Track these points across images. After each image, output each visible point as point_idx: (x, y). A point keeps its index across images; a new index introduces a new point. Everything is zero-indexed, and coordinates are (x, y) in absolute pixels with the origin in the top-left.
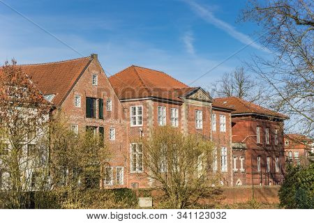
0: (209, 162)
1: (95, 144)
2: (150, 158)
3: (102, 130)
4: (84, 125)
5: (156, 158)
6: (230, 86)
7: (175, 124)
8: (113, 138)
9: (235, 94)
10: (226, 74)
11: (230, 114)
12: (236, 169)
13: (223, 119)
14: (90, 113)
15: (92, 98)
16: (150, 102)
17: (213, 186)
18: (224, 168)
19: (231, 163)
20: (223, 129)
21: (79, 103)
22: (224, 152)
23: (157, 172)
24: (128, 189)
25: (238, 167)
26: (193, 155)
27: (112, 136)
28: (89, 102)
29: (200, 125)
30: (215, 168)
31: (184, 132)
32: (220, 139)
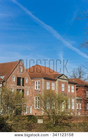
0: (67, 105)
1: (20, 97)
2: (43, 103)
3: (23, 91)
4: (16, 88)
5: (45, 103)
6: (76, 74)
7: (53, 89)
8: (28, 94)
9: (78, 77)
10: (74, 69)
11: (76, 85)
12: (78, 108)
13: (73, 87)
14: (19, 84)
15: (19, 78)
16: (43, 80)
17: (69, 115)
18: (73, 108)
19: (76, 105)
20: (73, 91)
21: (14, 80)
22: (73, 101)
23: (45, 109)
24: (33, 116)
25: (79, 107)
26: (60, 102)
27: (27, 93)
28: (18, 79)
29: (63, 90)
30: (69, 108)
31: (57, 92)
32: (71, 95)
